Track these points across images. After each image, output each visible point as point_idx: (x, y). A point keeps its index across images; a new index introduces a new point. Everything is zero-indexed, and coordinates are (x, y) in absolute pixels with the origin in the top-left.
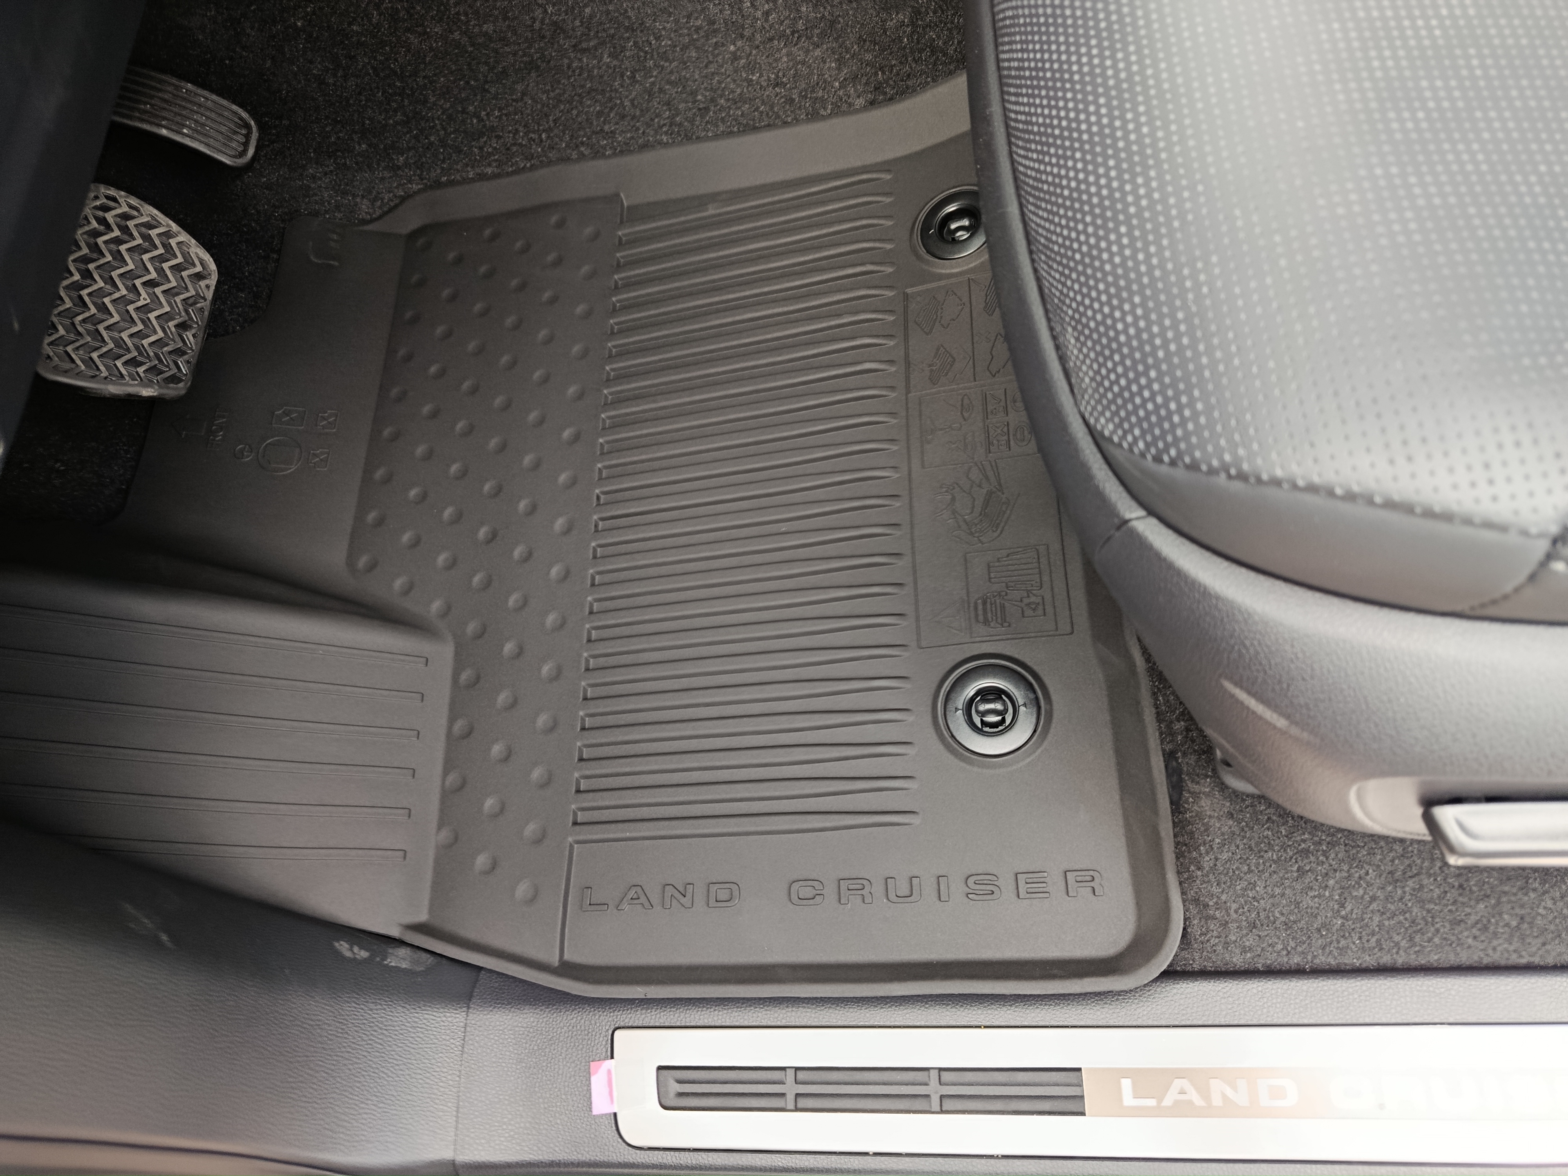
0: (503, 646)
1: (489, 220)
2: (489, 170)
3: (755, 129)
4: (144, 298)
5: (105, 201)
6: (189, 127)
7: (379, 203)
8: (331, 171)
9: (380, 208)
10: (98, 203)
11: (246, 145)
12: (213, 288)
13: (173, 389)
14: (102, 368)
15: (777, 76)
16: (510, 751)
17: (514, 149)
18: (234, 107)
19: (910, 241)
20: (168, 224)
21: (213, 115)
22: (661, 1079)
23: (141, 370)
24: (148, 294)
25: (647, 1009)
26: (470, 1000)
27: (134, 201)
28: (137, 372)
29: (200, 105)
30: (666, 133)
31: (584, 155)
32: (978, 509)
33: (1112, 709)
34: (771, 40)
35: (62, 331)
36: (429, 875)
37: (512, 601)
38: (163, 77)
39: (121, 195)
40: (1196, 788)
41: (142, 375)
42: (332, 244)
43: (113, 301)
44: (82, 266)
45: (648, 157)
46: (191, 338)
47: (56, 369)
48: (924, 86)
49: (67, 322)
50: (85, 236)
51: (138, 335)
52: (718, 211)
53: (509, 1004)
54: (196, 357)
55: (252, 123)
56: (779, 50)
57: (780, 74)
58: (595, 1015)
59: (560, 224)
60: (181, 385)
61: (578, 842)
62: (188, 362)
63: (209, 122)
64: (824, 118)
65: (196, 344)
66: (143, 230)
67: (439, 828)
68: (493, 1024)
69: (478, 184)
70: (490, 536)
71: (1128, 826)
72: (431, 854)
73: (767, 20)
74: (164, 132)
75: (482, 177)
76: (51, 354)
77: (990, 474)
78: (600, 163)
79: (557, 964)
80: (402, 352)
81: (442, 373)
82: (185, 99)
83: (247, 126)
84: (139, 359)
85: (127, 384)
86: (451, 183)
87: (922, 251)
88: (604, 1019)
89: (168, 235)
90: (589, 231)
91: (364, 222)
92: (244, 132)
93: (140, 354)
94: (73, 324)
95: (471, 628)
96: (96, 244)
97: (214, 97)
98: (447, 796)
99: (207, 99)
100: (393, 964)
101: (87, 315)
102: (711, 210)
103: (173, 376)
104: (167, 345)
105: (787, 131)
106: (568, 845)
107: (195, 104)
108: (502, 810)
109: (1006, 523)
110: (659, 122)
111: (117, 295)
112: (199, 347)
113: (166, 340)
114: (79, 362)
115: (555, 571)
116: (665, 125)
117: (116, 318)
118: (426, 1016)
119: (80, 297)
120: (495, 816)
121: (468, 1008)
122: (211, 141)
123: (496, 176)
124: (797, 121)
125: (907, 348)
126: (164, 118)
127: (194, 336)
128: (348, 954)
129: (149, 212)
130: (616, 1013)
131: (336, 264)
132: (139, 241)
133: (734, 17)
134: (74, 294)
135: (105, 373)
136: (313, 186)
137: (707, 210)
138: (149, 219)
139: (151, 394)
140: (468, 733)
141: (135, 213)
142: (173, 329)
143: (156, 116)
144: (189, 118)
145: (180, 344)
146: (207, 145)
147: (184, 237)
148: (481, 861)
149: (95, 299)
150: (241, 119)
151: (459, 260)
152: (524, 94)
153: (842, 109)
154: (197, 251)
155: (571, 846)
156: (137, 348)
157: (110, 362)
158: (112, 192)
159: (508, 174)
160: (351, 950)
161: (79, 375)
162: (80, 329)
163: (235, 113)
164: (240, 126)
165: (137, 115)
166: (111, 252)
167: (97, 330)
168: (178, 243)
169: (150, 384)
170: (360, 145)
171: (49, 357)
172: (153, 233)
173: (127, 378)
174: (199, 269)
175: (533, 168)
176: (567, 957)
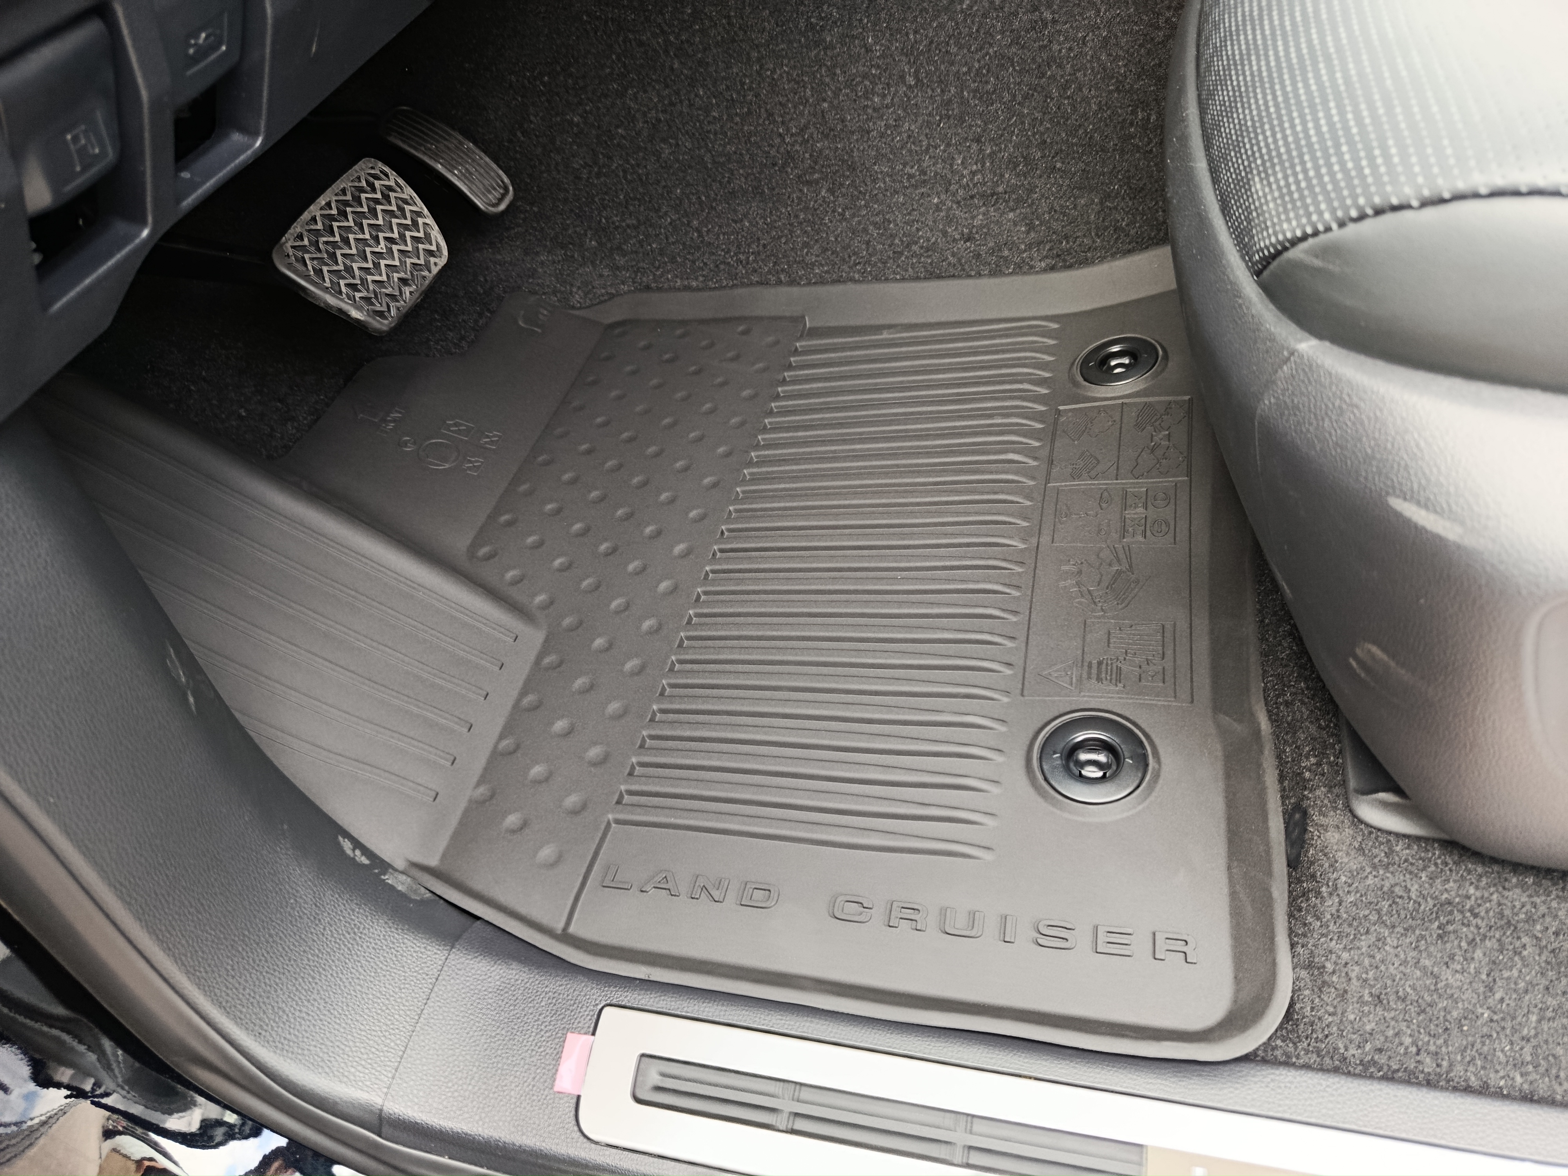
0: (594, 640)
1: (683, 323)
2: (694, 284)
3: (939, 277)
4: (382, 247)
5: (379, 172)
6: (460, 171)
7: (591, 296)
8: (559, 261)
9: (590, 300)
10: (373, 172)
11: (500, 200)
12: (439, 267)
13: (378, 321)
14: (327, 280)
15: (971, 232)
16: (573, 729)
17: (722, 267)
18: (501, 172)
19: (1069, 372)
20: (420, 206)
21: (482, 171)
22: (642, 1066)
23: (358, 295)
24: (386, 246)
25: (646, 990)
26: (457, 941)
27: (401, 181)
28: (354, 296)
29: (473, 160)
30: (859, 271)
31: (781, 281)
32: (1104, 584)
33: (1228, 776)
34: (972, 197)
35: (306, 242)
36: (453, 822)
37: (614, 605)
38: (452, 132)
39: (393, 174)
40: (1323, 820)
41: (357, 299)
42: (541, 317)
43: (356, 240)
44: (342, 207)
45: (839, 288)
46: (408, 293)
47: (290, 266)
48: (1102, 259)
49: (313, 238)
50: (353, 189)
51: (366, 270)
52: (892, 336)
53: (497, 955)
54: (406, 309)
55: (511, 188)
56: (978, 207)
57: (974, 230)
58: (587, 987)
59: (746, 332)
60: (386, 322)
61: (618, 822)
62: (398, 309)
63: (476, 174)
64: (1005, 275)
65: (410, 300)
66: (400, 203)
67: (478, 784)
68: (473, 971)
69: (684, 293)
70: (609, 551)
71: (1233, 895)
72: (463, 805)
73: (972, 179)
74: (439, 167)
75: (687, 288)
76: (291, 254)
77: (1122, 556)
78: (795, 290)
79: (559, 932)
80: (576, 403)
81: (606, 424)
82: (464, 152)
83: (506, 189)
84: (359, 287)
85: (342, 300)
86: (659, 289)
87: (1080, 379)
88: (595, 994)
89: (419, 214)
90: (770, 339)
91: (573, 308)
92: (502, 191)
93: (362, 284)
94: (317, 242)
95: (567, 621)
96: (360, 197)
97: (487, 159)
98: (496, 756)
99: (481, 158)
100: (390, 882)
101: (331, 239)
102: (885, 335)
103: (383, 312)
104: (386, 288)
105: (970, 282)
106: (606, 820)
107: (471, 158)
108: (547, 780)
109: (1133, 598)
110: (855, 260)
111: (361, 236)
112: (412, 302)
113: (386, 284)
114: (310, 268)
115: (664, 586)
116: (859, 263)
117: (354, 251)
118: (406, 941)
119: (331, 227)
120: (537, 782)
121: (453, 947)
122: (474, 188)
123: (698, 289)
124: (979, 275)
125: (1052, 451)
126: (443, 158)
127: (411, 293)
128: (349, 852)
129: (409, 192)
130: (611, 989)
131: (539, 331)
132: (394, 208)
133: (945, 171)
134: (327, 222)
135: (328, 284)
136: (540, 270)
137: (882, 334)
138: (408, 197)
139: (359, 317)
140: (535, 708)
141: (399, 190)
142: (396, 280)
143: (437, 155)
144: (462, 165)
145: (397, 293)
146: (470, 189)
147: (430, 221)
148: (512, 820)
149: (342, 233)
150: (503, 181)
151: (648, 347)
152: (745, 216)
153: (1023, 268)
154: (436, 234)
155: (609, 823)
156: (361, 279)
157: (335, 279)
158: (387, 169)
159: (711, 289)
160: (354, 850)
161: (307, 278)
162: (321, 246)
163: (499, 176)
164: (499, 186)
165: (423, 149)
166: (368, 207)
167: (335, 253)
168: (425, 224)
169: (359, 308)
170: (590, 241)
171: (288, 255)
172: (407, 208)
173: (344, 296)
174: (434, 248)
175: (734, 286)
176: (572, 930)
